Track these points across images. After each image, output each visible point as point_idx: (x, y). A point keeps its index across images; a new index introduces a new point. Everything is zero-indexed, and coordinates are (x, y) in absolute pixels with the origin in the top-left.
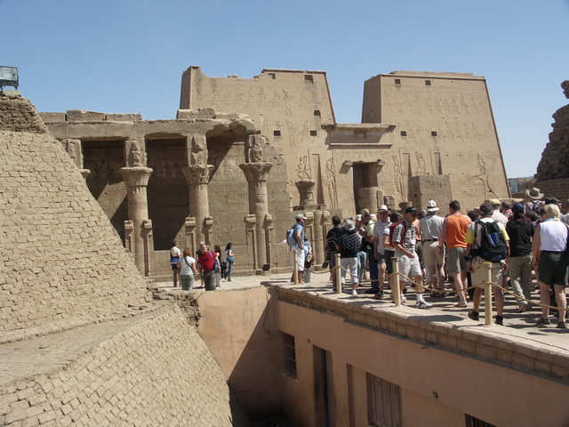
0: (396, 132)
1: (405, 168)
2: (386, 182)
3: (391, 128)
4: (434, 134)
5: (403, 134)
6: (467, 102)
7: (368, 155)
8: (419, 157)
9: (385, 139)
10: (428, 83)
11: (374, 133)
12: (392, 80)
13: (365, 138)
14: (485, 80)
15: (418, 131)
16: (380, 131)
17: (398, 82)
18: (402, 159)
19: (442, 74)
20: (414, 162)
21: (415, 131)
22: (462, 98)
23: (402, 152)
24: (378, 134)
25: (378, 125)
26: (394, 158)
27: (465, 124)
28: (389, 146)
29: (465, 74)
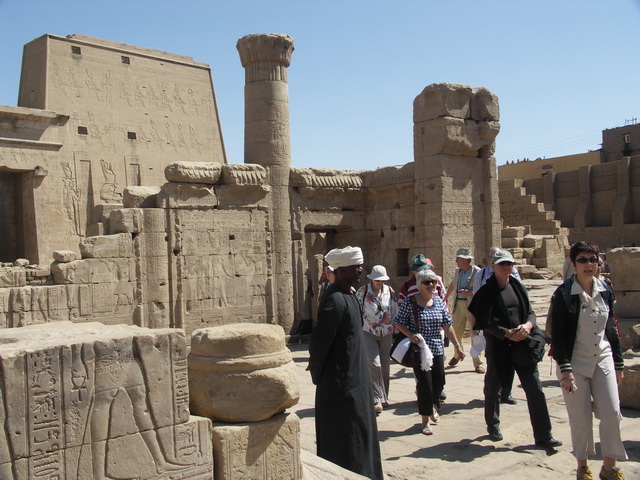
0: (70, 128)
1: (82, 183)
2: (48, 202)
3: (61, 120)
4: (132, 136)
5: (82, 131)
6: (183, 95)
7: (18, 157)
8: (107, 168)
9: (51, 135)
10: (126, 61)
11: (31, 125)
12: (68, 47)
13: (15, 131)
14: (209, 70)
15: (107, 129)
16: (43, 123)
17: (76, 50)
18: (80, 170)
19: (148, 50)
20: (97, 174)
21: (101, 128)
22: (176, 90)
23: (79, 157)
24: (37, 126)
25: (37, 112)
26: (65, 166)
27: (180, 126)
28: (57, 148)
29: (182, 57)
